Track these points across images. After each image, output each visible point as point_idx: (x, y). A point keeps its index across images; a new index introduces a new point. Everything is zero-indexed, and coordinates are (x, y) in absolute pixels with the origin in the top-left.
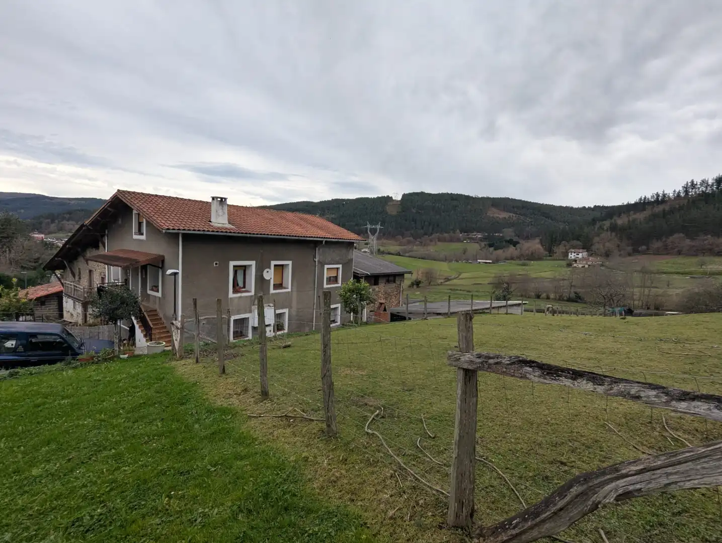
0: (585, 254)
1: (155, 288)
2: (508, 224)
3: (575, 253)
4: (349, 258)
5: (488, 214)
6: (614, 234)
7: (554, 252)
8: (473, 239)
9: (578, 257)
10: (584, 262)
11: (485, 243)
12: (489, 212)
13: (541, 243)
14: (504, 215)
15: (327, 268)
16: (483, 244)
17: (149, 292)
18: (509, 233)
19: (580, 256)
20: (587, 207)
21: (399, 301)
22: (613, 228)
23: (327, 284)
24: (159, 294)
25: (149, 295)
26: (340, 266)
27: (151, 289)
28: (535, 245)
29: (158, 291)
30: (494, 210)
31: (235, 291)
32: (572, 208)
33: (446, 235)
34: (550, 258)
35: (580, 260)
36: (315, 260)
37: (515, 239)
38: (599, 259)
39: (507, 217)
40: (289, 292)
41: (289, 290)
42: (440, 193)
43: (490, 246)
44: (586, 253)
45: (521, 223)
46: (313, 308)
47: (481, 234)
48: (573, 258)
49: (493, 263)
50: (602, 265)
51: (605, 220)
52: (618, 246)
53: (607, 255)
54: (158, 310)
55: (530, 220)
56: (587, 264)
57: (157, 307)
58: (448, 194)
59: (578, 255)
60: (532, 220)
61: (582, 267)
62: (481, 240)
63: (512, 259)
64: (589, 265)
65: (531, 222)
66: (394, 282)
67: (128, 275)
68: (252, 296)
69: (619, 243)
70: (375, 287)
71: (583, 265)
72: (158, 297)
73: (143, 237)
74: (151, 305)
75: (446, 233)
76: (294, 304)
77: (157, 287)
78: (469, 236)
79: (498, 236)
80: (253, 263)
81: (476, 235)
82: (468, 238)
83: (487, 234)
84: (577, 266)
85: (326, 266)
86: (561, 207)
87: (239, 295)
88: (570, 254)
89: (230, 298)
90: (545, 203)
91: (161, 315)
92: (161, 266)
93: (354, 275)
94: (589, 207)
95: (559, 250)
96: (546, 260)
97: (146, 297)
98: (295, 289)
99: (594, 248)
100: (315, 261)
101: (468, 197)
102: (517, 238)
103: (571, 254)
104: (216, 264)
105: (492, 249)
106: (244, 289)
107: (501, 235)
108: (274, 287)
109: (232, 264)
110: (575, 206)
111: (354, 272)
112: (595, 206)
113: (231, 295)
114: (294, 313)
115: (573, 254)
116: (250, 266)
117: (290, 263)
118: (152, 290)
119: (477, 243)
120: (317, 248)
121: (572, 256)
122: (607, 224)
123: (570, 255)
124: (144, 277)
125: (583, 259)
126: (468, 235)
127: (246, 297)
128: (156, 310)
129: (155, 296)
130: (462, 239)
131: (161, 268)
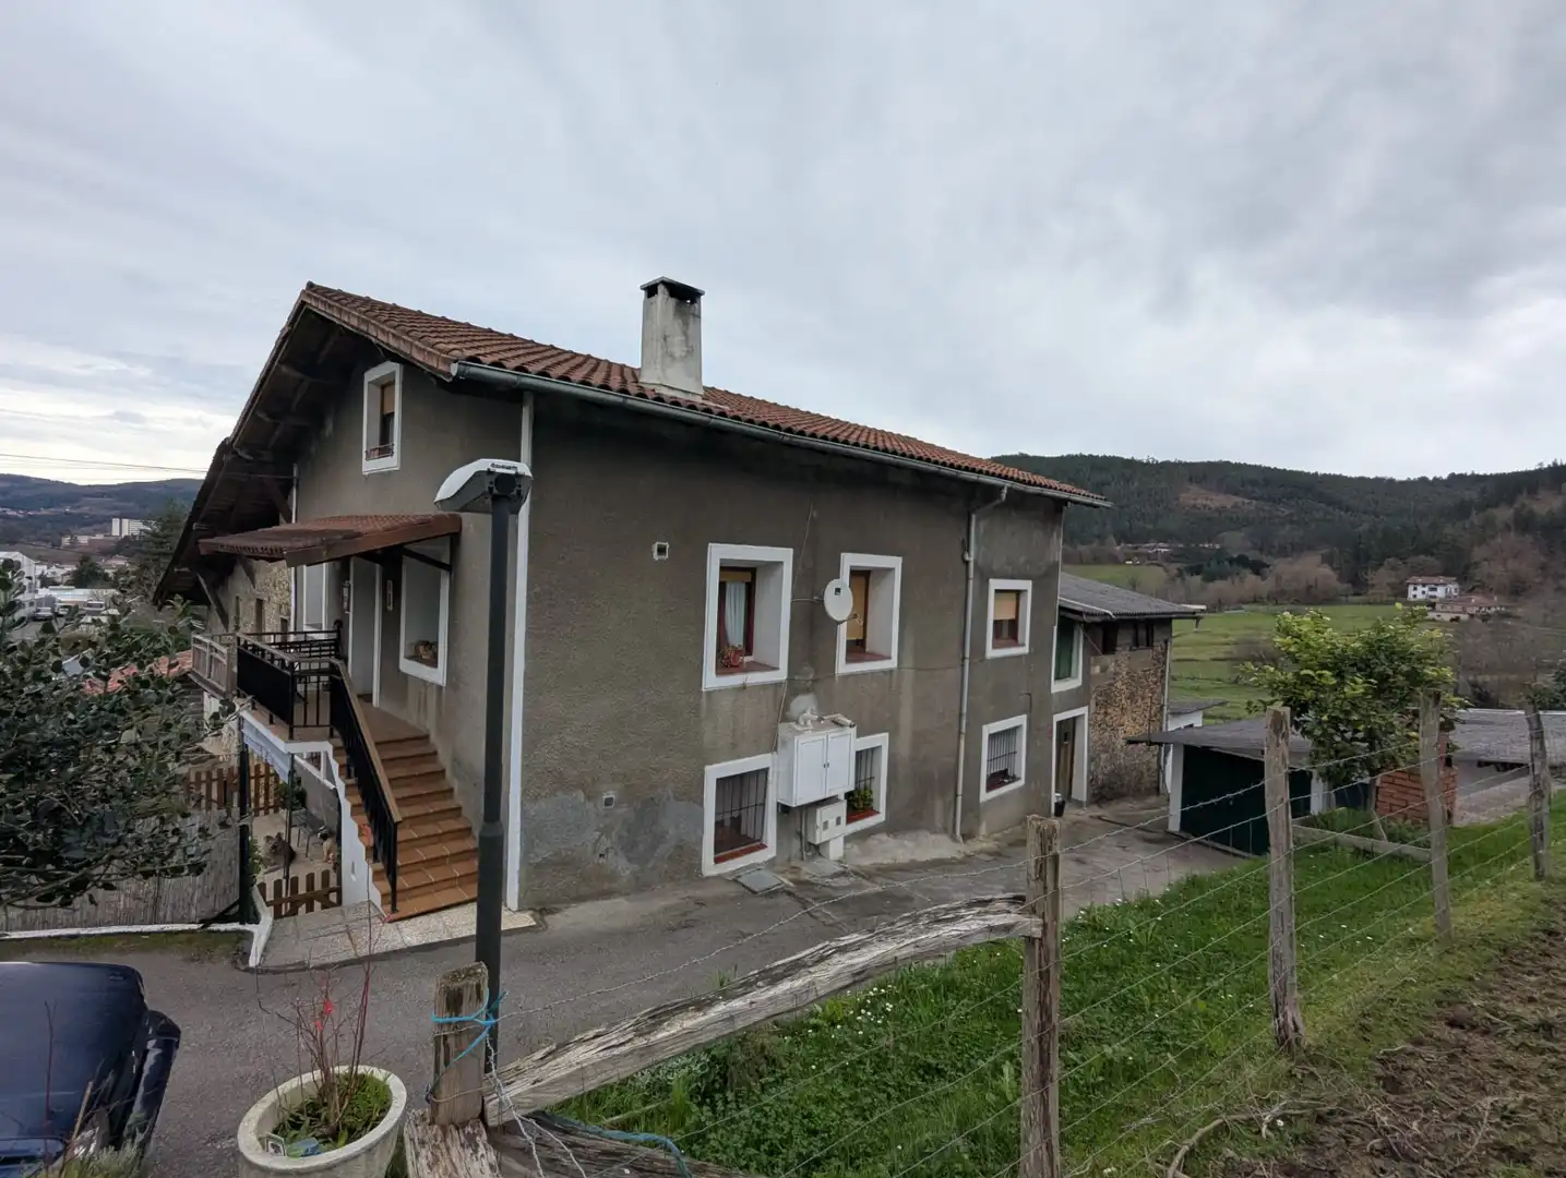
0: (1453, 588)
1: (425, 651)
2: (1233, 521)
3: (1424, 585)
4: (1052, 559)
5: (1181, 499)
6: (1529, 538)
7: (1367, 585)
8: (1148, 556)
9: (1435, 597)
10: (1458, 608)
11: (1179, 565)
12: (1183, 495)
13: (1328, 560)
14: (1219, 500)
15: (997, 591)
16: (1173, 568)
17: (407, 666)
18: (1236, 542)
19: (1440, 592)
20: (1431, 478)
21: (1162, 706)
22: (1524, 524)
23: (995, 647)
24: (438, 675)
25: (406, 676)
26: (1026, 585)
27: (412, 653)
28: (1313, 568)
29: (433, 663)
30: (1194, 488)
31: (726, 665)
32: (1392, 481)
33: (1081, 548)
34: (1357, 598)
35: (1441, 601)
36: (967, 558)
37: (1252, 555)
38: (1496, 598)
39: (1229, 506)
40: (891, 671)
41: (892, 664)
42: (1065, 455)
43: (1196, 571)
44: (1456, 586)
45: (1265, 518)
46: (956, 730)
47: (1166, 545)
48: (1420, 597)
49: (1208, 611)
50: (1507, 616)
51: (1496, 505)
52: (1543, 567)
53: (1517, 590)
54: (433, 738)
55: (1287, 512)
56: (1464, 612)
57: (429, 725)
58: (1082, 456)
59: (1435, 590)
60: (1293, 511)
61: (1452, 620)
62: (1169, 558)
63: (1256, 600)
64: (1472, 616)
65: (1291, 515)
66: (1149, 644)
67: (345, 604)
68: (777, 685)
69: (1543, 559)
70: (1108, 659)
71: (1454, 616)
72: (432, 684)
73: (391, 463)
74: (413, 717)
75: (1083, 543)
76: (906, 717)
77: (431, 646)
78: (1140, 550)
79: (1208, 549)
80: (785, 555)
81: (1154, 547)
82: (1137, 555)
83: (1181, 546)
84: (1436, 618)
85: (995, 584)
86: (1362, 479)
87: (736, 680)
88: (1411, 588)
89: (709, 693)
90: (1322, 471)
91: (444, 760)
92: (446, 560)
93: (1061, 617)
94: (1435, 478)
95: (1381, 577)
96: (1347, 603)
97: (396, 683)
98: (909, 662)
99: (1478, 574)
100: (967, 563)
101: (1131, 463)
102: (1257, 552)
103: (1415, 589)
104: (661, 550)
105: (1197, 579)
106: (747, 659)
107: (1217, 546)
108: (849, 651)
109: (718, 553)
110: (1400, 476)
111: (1061, 608)
112: (1452, 476)
113: (711, 680)
114: (904, 750)
115: (1420, 588)
116: (776, 565)
117: (895, 562)
118: (416, 657)
119: (1158, 565)
120: (974, 517)
121: (1418, 593)
122: (1504, 514)
123: (1411, 593)
124: (390, 608)
125: (1447, 600)
126: (1137, 548)
127: (764, 686)
128: (427, 737)
129: (424, 683)
130: (1121, 558)
131: (449, 568)
